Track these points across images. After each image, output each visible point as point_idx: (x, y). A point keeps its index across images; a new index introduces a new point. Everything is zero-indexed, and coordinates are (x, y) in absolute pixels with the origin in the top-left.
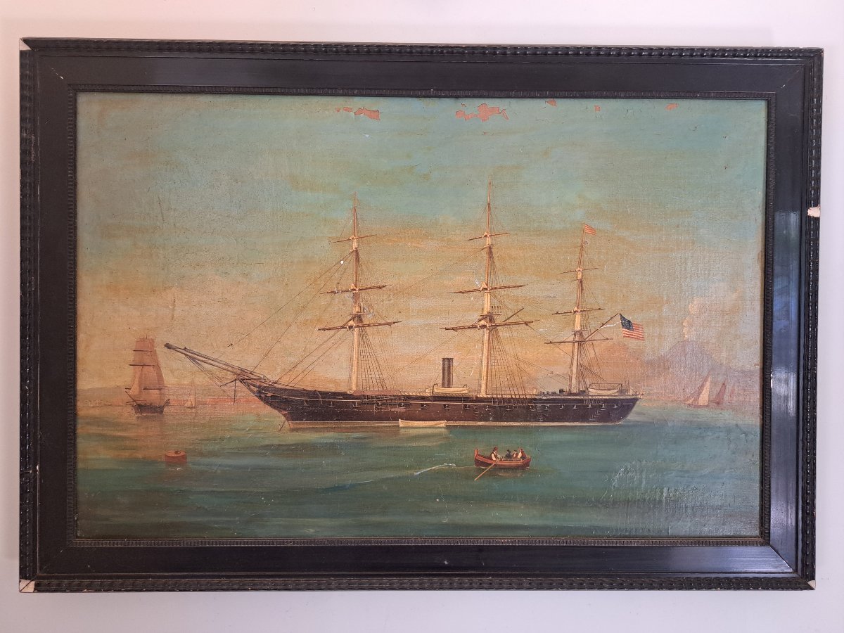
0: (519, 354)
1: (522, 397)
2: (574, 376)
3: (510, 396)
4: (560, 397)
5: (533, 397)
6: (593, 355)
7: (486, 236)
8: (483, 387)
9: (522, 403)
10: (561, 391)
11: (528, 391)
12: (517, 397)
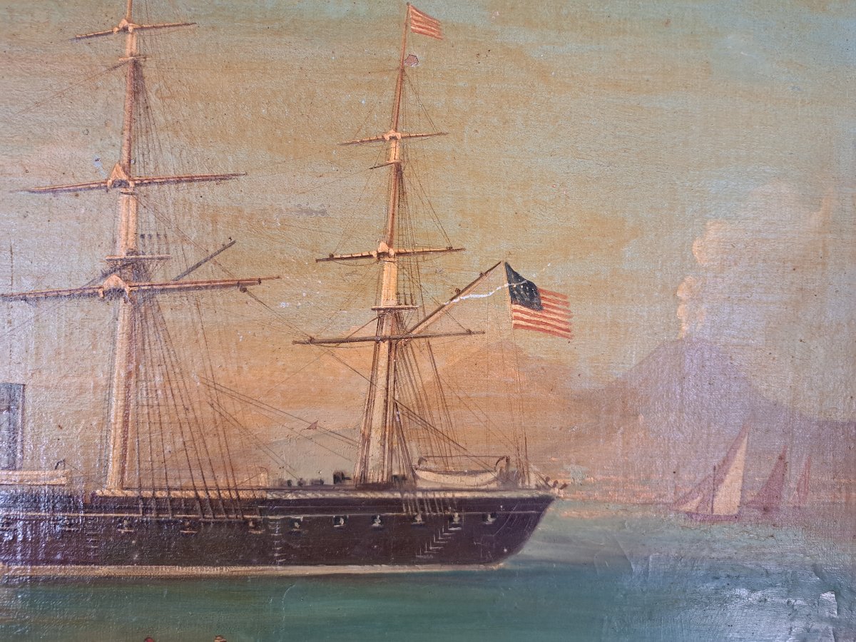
0: (220, 374)
1: (225, 494)
2: (376, 437)
3: (192, 494)
4: (333, 495)
5: (258, 495)
6: (428, 378)
7: (125, 29)
8: (113, 468)
9: (227, 511)
10: (339, 478)
11: (243, 479)
12: (213, 495)
